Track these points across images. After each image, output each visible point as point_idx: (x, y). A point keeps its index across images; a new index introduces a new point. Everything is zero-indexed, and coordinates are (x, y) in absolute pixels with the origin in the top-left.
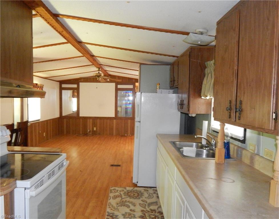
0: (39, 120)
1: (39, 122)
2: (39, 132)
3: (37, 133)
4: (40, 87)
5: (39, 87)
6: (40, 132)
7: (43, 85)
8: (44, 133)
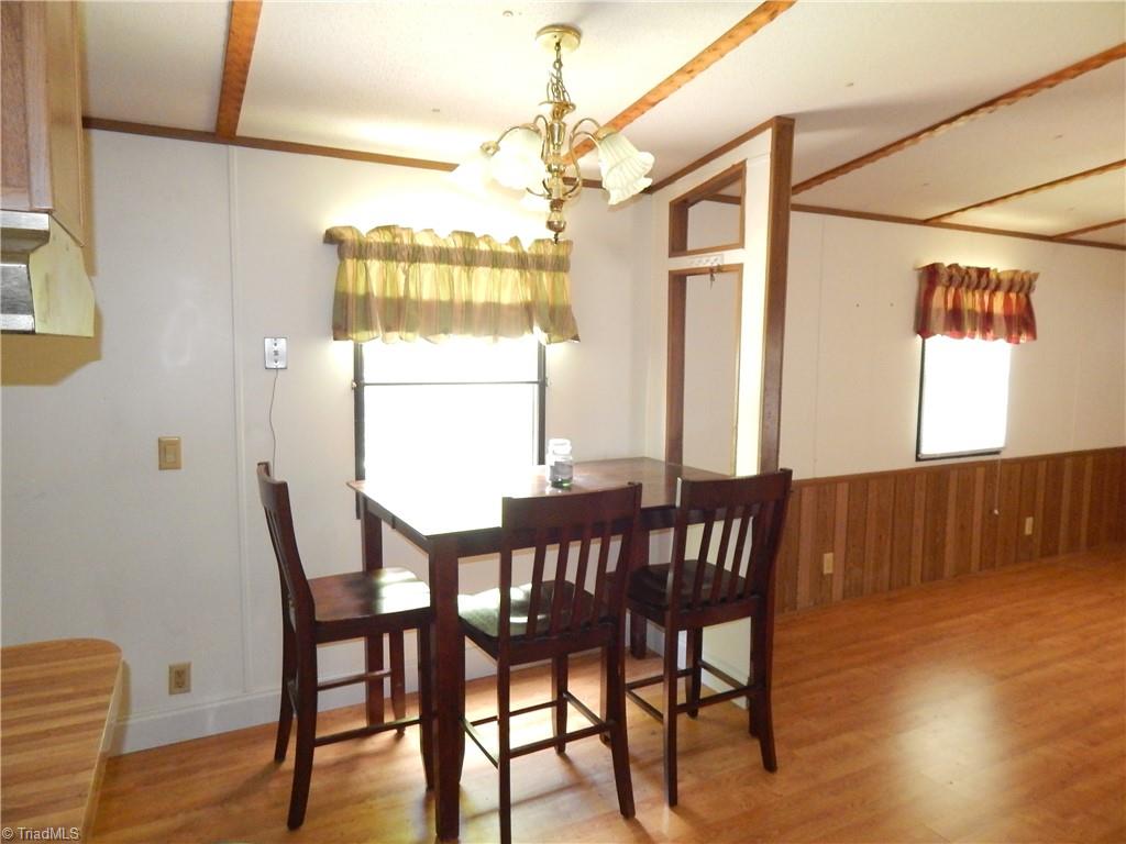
0: (997, 452)
1: (995, 462)
2: (991, 511)
3: (977, 518)
4: (1005, 285)
5: (997, 288)
6: (996, 512)
7: (1036, 276)
8: (1029, 521)
